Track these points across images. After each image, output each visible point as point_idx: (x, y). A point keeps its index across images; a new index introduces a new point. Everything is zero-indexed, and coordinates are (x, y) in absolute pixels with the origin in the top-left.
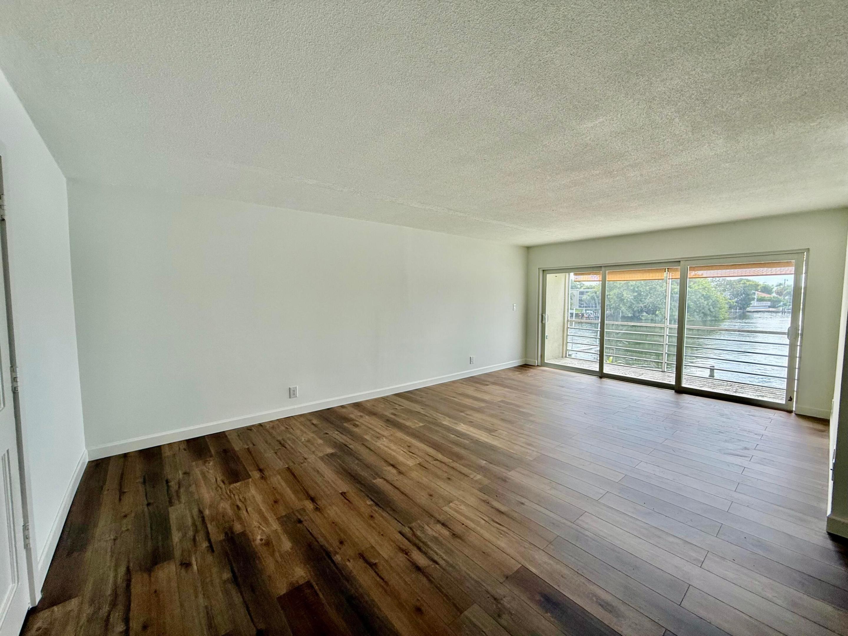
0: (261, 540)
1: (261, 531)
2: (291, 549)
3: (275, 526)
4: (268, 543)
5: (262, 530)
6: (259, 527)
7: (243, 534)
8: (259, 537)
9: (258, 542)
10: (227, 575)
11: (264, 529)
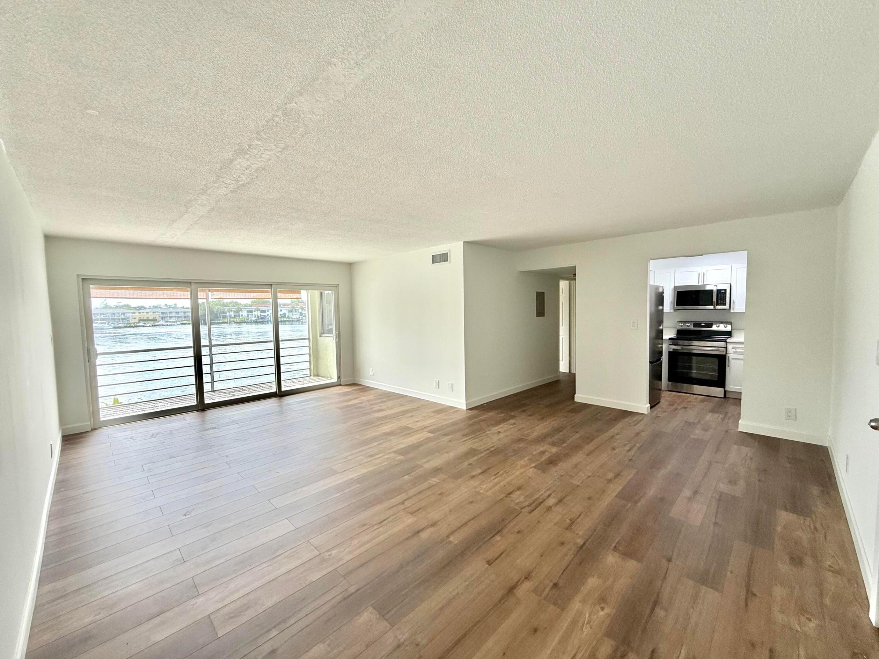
0: (603, 609)
1: (592, 616)
2: (593, 576)
3: (576, 605)
4: (603, 600)
5: (590, 616)
6: (589, 622)
7: (609, 634)
8: (602, 613)
9: (607, 610)
10: (660, 613)
11: (587, 615)
